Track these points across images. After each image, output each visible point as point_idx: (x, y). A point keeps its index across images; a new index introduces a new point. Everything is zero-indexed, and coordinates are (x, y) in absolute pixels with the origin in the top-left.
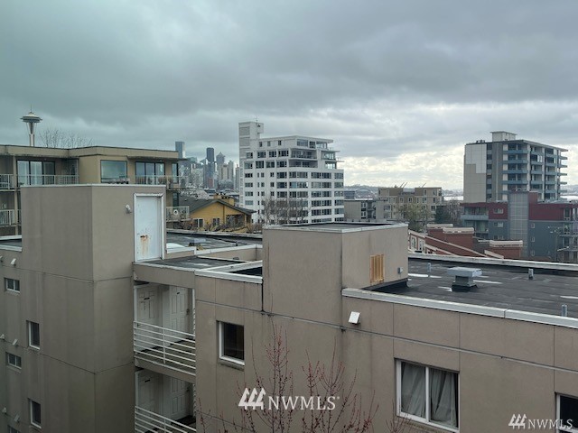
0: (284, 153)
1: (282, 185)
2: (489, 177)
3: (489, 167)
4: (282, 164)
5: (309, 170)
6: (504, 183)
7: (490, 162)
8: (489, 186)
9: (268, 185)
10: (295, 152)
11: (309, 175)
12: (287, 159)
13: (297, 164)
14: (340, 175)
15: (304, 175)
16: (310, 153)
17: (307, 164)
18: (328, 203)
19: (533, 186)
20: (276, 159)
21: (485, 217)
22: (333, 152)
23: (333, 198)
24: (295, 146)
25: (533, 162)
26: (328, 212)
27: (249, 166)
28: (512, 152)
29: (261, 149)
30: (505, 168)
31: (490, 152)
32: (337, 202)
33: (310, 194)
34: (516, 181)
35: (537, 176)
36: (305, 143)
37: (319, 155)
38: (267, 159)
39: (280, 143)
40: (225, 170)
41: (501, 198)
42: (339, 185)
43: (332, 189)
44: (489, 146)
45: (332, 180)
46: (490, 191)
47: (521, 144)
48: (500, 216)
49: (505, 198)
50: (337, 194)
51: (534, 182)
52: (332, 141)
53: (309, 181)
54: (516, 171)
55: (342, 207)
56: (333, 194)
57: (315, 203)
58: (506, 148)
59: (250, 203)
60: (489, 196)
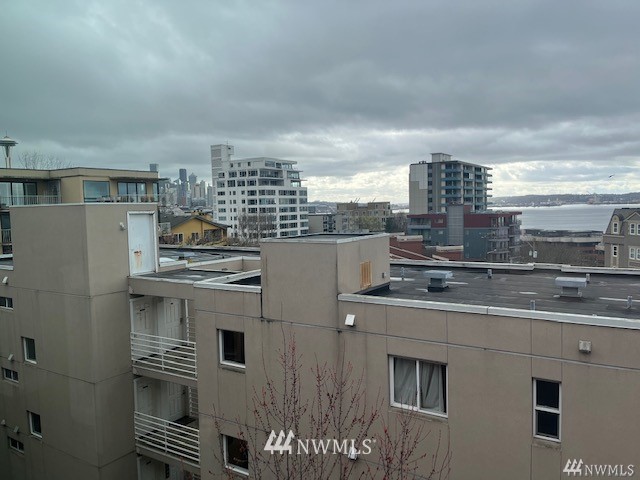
0: (253, 173)
1: (252, 202)
2: (430, 192)
3: (430, 183)
4: (252, 183)
5: (276, 188)
6: (442, 196)
7: (431, 179)
8: (430, 200)
9: (239, 202)
10: (263, 172)
11: (277, 192)
12: (256, 178)
13: (265, 182)
14: (304, 192)
15: (272, 192)
16: (277, 173)
17: (274, 183)
18: (294, 217)
19: (466, 199)
20: (246, 178)
21: (428, 226)
22: (297, 172)
23: (298, 213)
24: (263, 166)
25: (466, 179)
26: (294, 225)
27: (222, 185)
28: (449, 170)
29: (233, 170)
30: (443, 184)
31: (431, 171)
32: (302, 217)
33: (278, 210)
34: (452, 195)
35: (469, 191)
36: (272, 164)
37: (285, 174)
38: (238, 178)
39: (249, 164)
40: (198, 189)
41: (440, 210)
42: (304, 201)
43: (298, 205)
44: (430, 165)
45: (297, 197)
46: (431, 204)
47: (456, 164)
48: (440, 225)
49: (443, 210)
50: (302, 209)
51: (467, 196)
52: (296, 163)
53: (277, 197)
54: (452, 187)
55: (307, 220)
56: (298, 209)
57: (282, 218)
58: (443, 167)
59: (224, 218)
60: (430, 209)
